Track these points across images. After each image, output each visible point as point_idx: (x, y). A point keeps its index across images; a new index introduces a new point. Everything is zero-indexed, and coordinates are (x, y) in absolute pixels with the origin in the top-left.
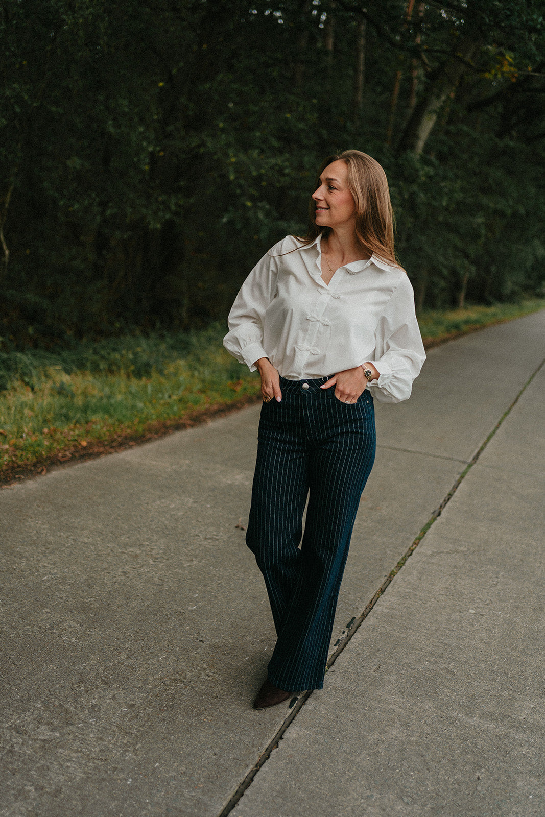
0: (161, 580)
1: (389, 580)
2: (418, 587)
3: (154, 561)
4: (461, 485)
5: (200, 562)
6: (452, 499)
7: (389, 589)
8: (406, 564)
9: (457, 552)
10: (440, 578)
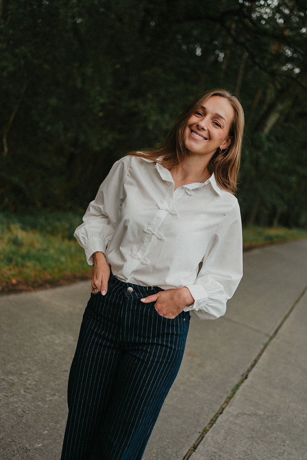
0: (24, 411)
1: (202, 437)
2: (223, 448)
3: (25, 392)
4: (264, 354)
5: (60, 397)
6: (257, 365)
7: (200, 447)
8: (217, 422)
9: (256, 415)
10: (241, 440)
